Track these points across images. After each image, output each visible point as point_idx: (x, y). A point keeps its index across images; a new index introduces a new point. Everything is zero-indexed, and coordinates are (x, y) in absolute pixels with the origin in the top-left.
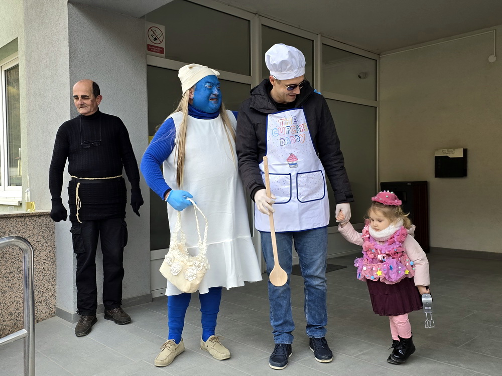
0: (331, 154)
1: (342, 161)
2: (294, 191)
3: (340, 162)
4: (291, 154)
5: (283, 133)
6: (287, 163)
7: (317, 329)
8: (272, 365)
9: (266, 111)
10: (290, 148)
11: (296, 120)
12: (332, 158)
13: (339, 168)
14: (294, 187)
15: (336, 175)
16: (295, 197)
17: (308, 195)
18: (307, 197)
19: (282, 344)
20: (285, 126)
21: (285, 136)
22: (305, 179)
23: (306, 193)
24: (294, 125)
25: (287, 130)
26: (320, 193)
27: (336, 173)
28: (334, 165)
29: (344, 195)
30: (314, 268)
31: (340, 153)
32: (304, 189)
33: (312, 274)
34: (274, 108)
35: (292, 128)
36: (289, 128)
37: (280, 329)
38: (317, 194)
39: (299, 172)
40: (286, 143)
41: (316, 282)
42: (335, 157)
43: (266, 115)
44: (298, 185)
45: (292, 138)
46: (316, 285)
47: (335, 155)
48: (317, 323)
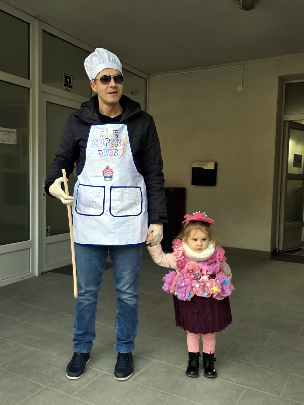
0: (153, 175)
1: (162, 182)
2: (107, 204)
3: (159, 184)
4: (108, 167)
5: (102, 145)
6: (102, 174)
7: (123, 343)
8: (69, 375)
9: (90, 122)
10: (107, 160)
11: (117, 134)
12: (153, 178)
13: (157, 189)
14: (107, 200)
15: (154, 195)
16: (107, 211)
17: (122, 210)
18: (121, 212)
19: (81, 354)
20: (104, 138)
21: (103, 148)
22: (120, 193)
23: (120, 208)
24: (113, 138)
25: (106, 142)
26: (137, 209)
27: (154, 193)
28: (154, 185)
29: (158, 215)
30: (122, 283)
31: (162, 175)
32: (118, 203)
33: (119, 289)
34: (99, 119)
35: (111, 141)
36: (108, 140)
37: (80, 338)
38: (133, 209)
39: (114, 186)
40: (103, 155)
41: (125, 297)
42: (156, 177)
43: (89, 125)
44: (112, 198)
45: (110, 151)
46: (124, 299)
47: (155, 176)
48: (125, 338)
